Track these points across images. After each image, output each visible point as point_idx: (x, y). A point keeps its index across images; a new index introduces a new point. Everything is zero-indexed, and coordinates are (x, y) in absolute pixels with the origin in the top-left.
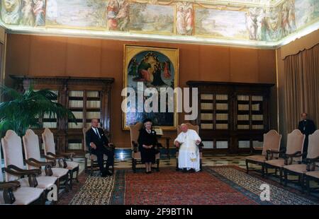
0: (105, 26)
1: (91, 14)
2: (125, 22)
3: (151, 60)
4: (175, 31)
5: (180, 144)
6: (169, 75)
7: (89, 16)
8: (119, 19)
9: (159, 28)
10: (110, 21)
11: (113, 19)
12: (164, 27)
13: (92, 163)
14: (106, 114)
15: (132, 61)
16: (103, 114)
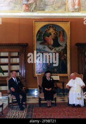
0: (21, 9)
1: (12, 2)
2: (34, 6)
3: (51, 30)
4: (67, 10)
5: (70, 87)
6: (63, 40)
7: (11, 3)
8: (30, 4)
9: (56, 9)
10: (24, 6)
11: (26, 4)
12: (59, 8)
13: (12, 101)
14: (23, 67)
15: (39, 31)
16: (21, 67)
